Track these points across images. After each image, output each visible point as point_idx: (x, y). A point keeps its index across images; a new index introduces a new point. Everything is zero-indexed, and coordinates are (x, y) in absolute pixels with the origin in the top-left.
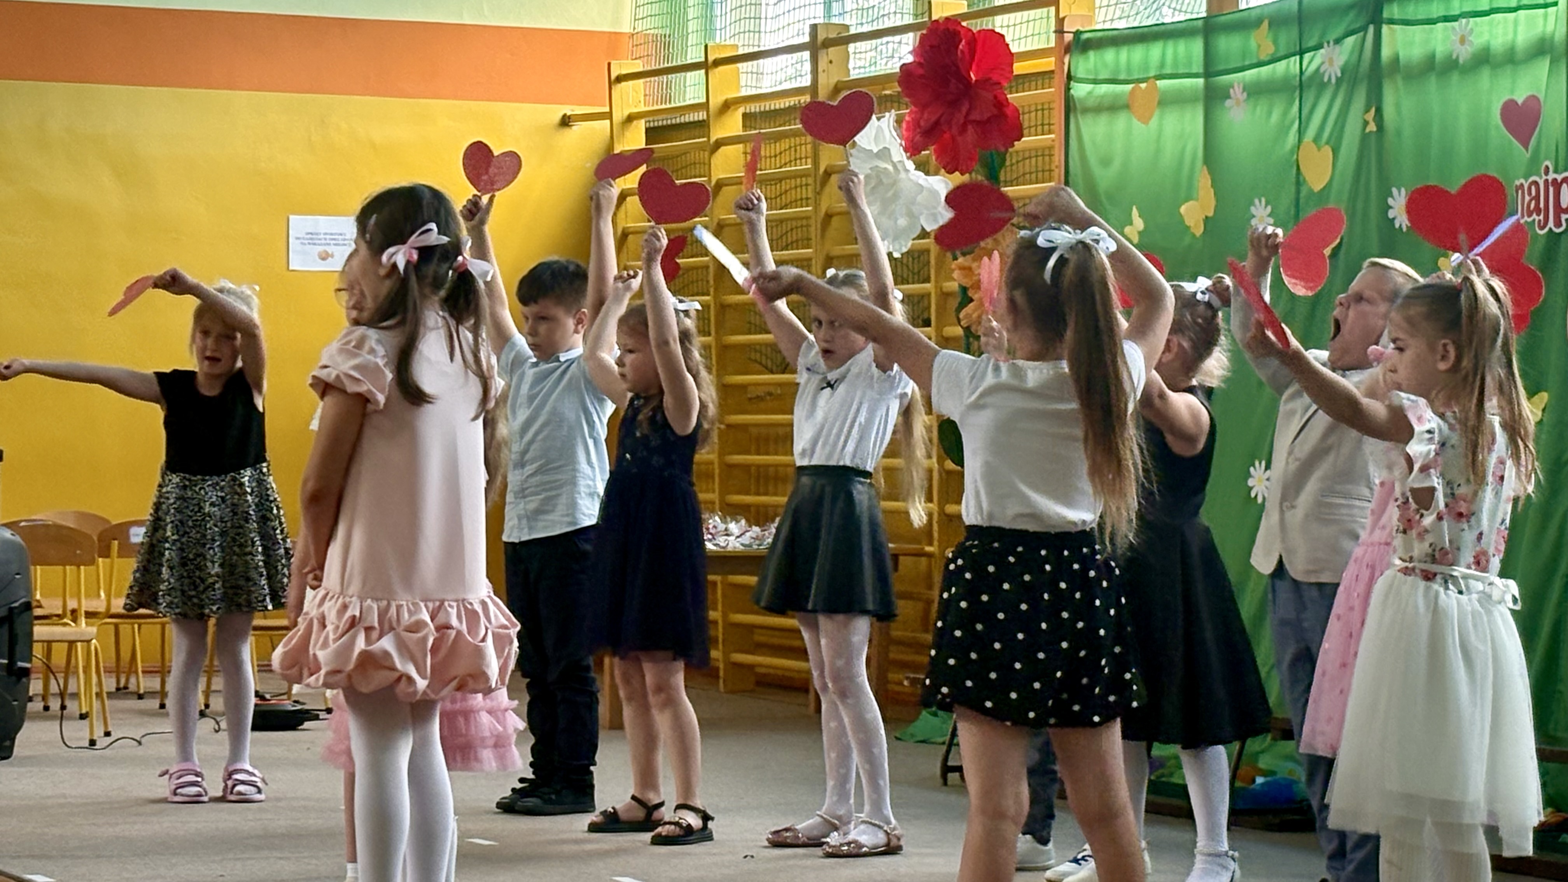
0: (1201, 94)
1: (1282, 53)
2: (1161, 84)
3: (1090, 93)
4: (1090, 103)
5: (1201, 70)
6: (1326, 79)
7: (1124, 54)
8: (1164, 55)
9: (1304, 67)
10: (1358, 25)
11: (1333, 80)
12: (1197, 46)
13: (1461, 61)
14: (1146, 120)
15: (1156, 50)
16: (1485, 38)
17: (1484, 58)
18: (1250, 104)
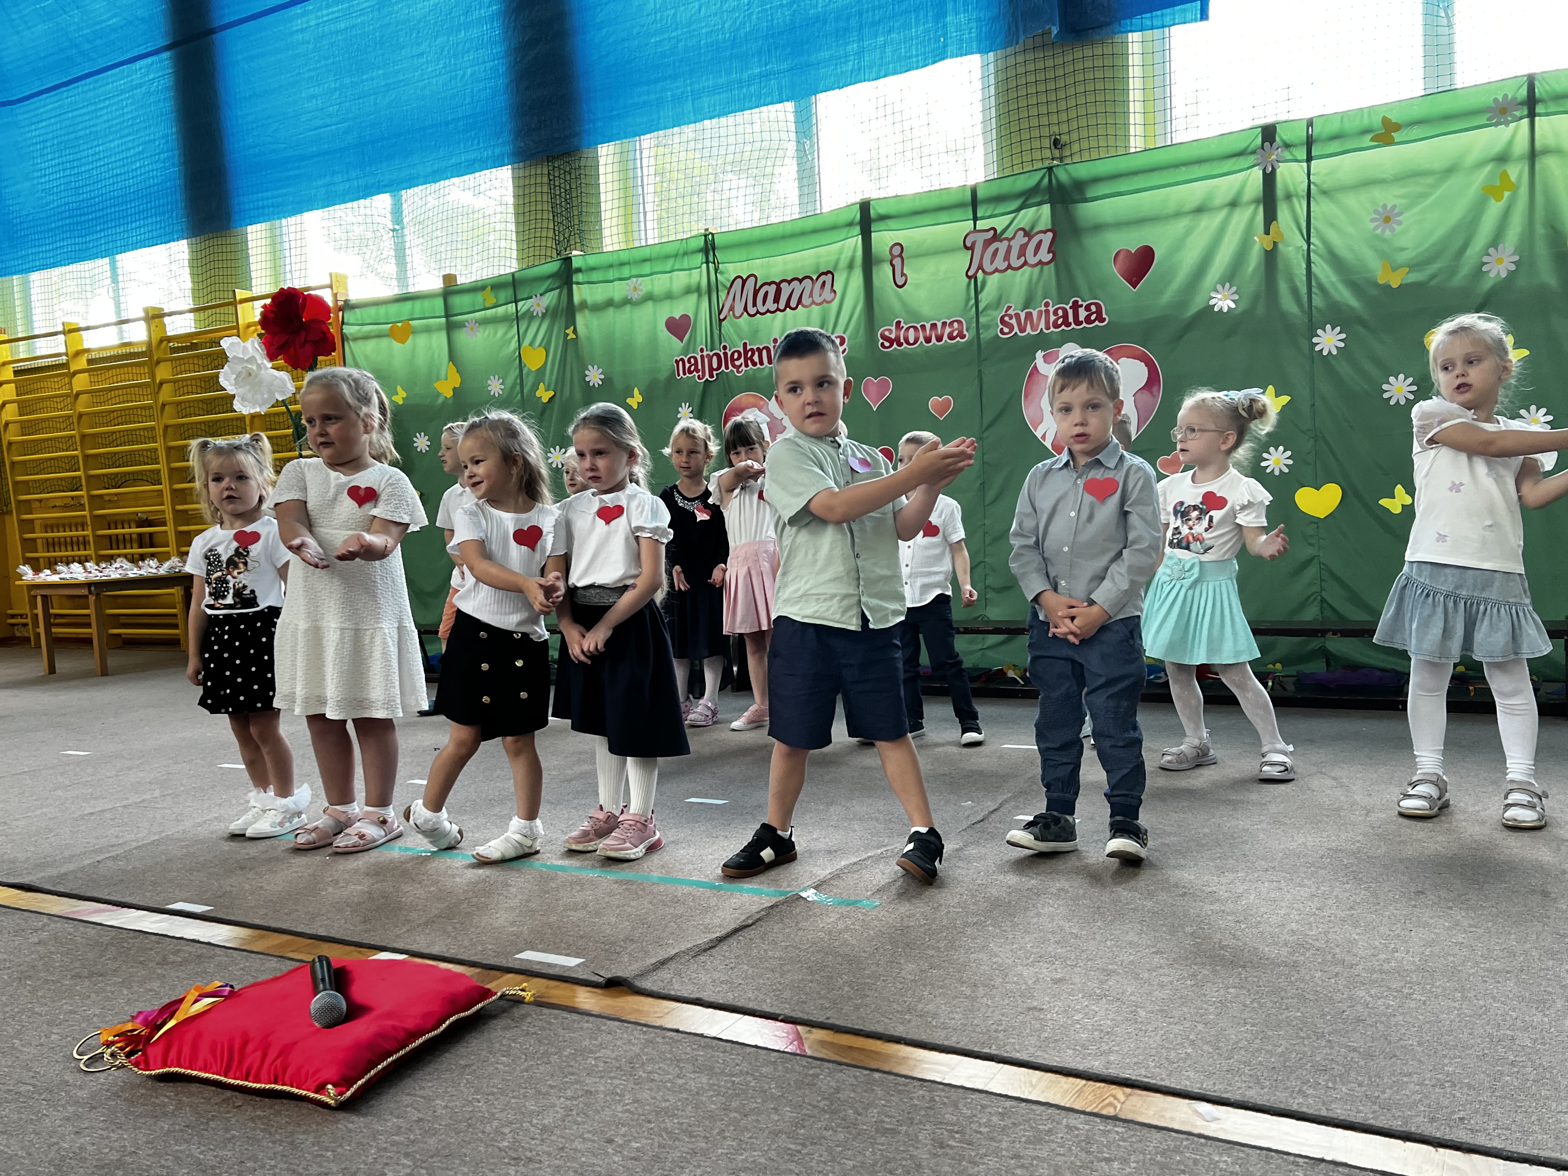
0: (444, 326)
1: (501, 302)
2: (413, 323)
3: (359, 331)
4: (360, 335)
5: (443, 314)
6: (535, 314)
7: (382, 309)
8: (414, 308)
9: (519, 308)
10: (556, 285)
11: (540, 315)
12: (439, 303)
13: (634, 300)
14: (403, 342)
15: (408, 305)
16: (650, 287)
17: (649, 297)
18: (481, 329)
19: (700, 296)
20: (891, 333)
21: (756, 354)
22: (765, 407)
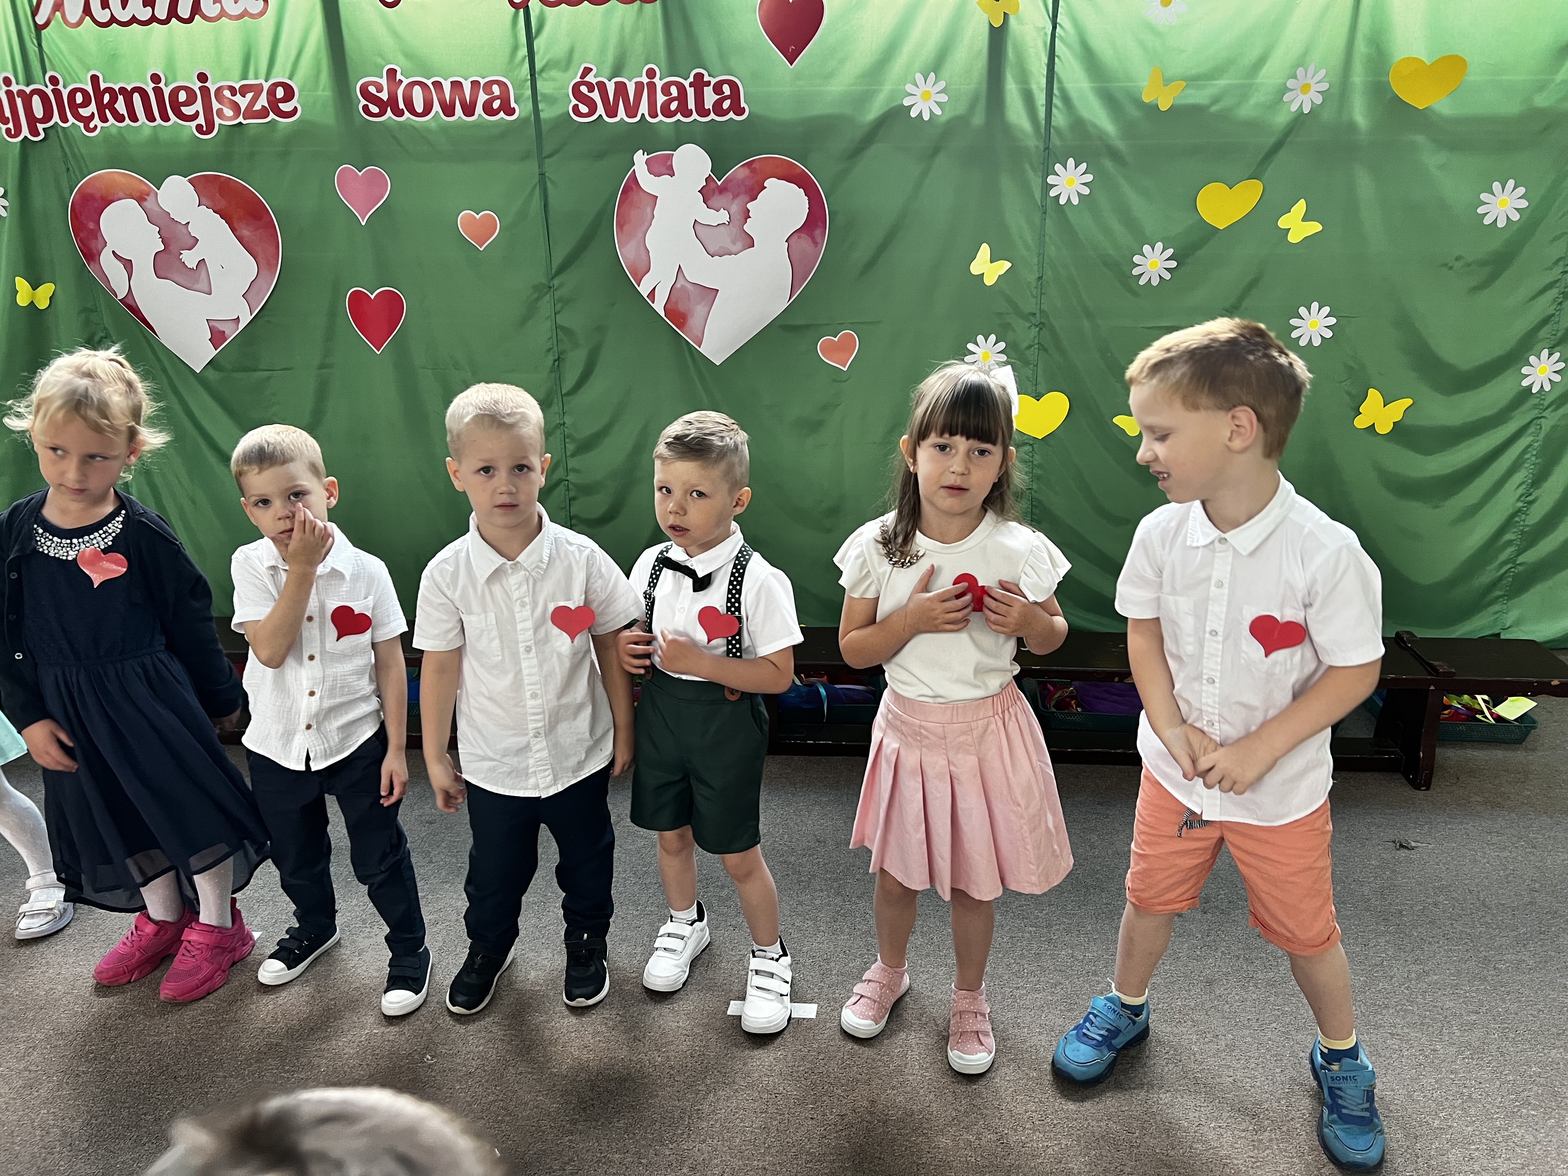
20: (380, 90)
21: (121, 98)
22: (150, 199)
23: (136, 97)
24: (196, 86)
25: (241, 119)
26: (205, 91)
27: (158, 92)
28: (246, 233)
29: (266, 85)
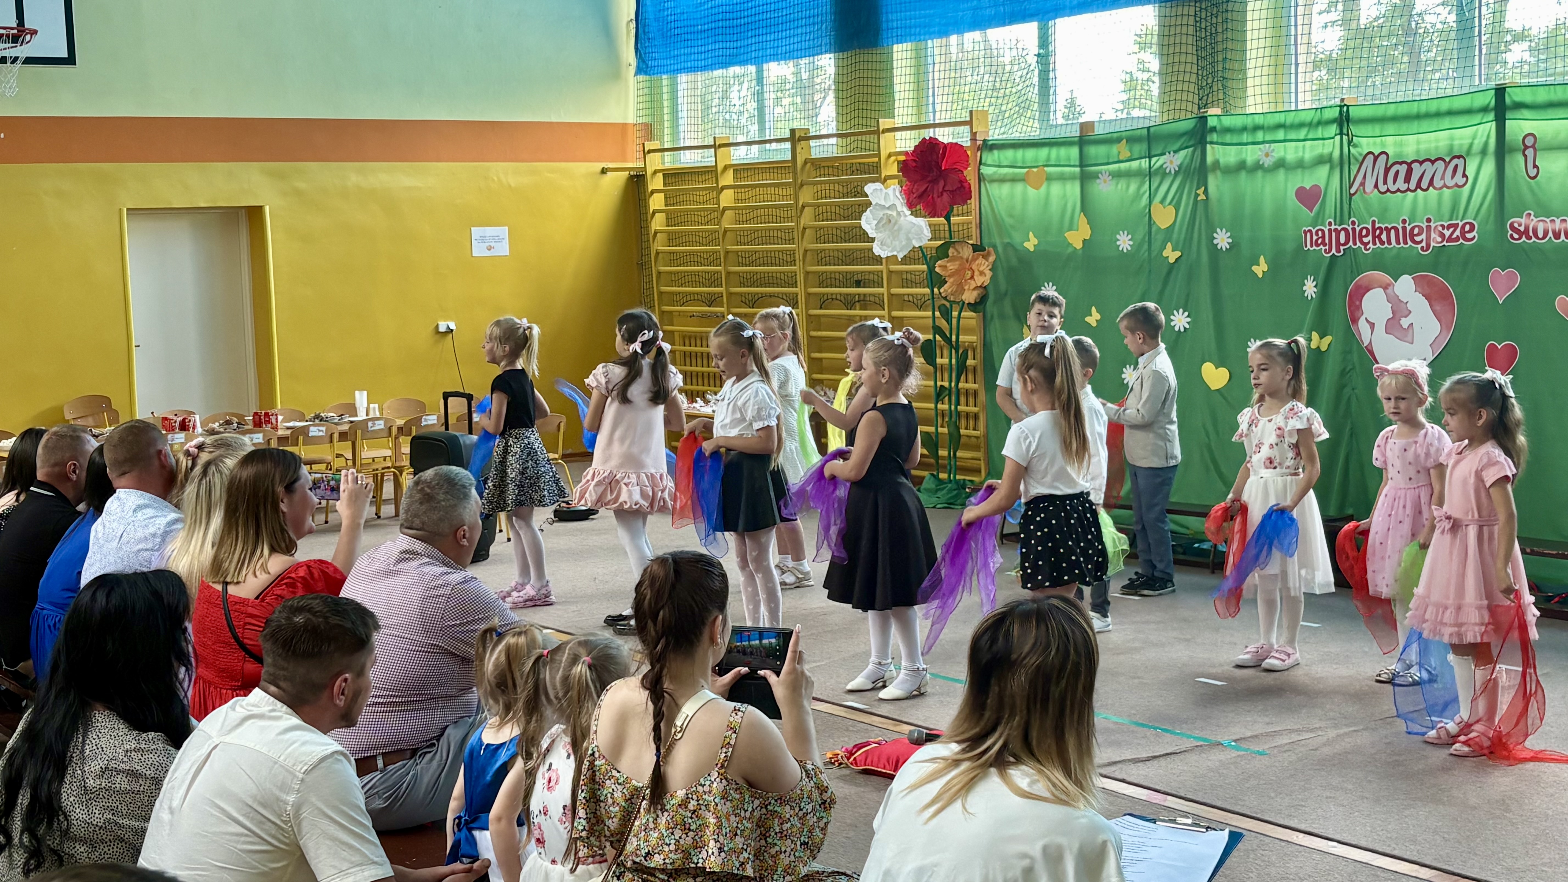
0: (1078, 175)
1: (1135, 156)
2: (1048, 169)
3: (995, 173)
4: (996, 177)
5: (1077, 163)
6: (1168, 171)
7: (1020, 153)
8: (1049, 155)
9: (1152, 163)
10: (1191, 143)
11: (1173, 172)
12: (1074, 151)
13: (1266, 166)
14: (1037, 188)
15: (1043, 152)
16: (1282, 154)
17: (1281, 164)
18: (1114, 182)
19: (1332, 168)
20: (1520, 225)
21: (1385, 233)
22: (1390, 288)
23: (1393, 232)
24: (1424, 225)
25: (1445, 243)
26: (1429, 227)
27: (1404, 229)
28: (1438, 308)
29: (1461, 224)
